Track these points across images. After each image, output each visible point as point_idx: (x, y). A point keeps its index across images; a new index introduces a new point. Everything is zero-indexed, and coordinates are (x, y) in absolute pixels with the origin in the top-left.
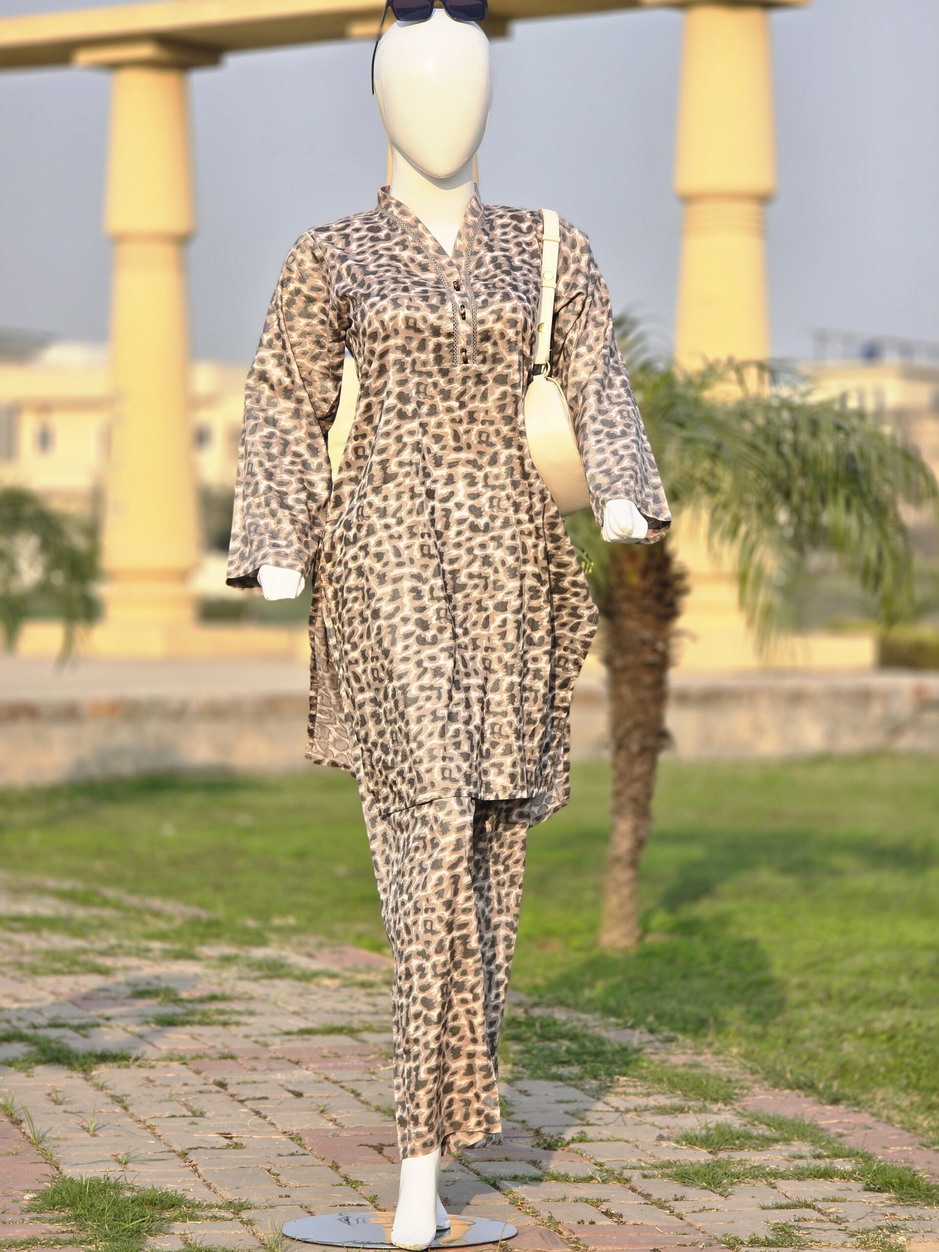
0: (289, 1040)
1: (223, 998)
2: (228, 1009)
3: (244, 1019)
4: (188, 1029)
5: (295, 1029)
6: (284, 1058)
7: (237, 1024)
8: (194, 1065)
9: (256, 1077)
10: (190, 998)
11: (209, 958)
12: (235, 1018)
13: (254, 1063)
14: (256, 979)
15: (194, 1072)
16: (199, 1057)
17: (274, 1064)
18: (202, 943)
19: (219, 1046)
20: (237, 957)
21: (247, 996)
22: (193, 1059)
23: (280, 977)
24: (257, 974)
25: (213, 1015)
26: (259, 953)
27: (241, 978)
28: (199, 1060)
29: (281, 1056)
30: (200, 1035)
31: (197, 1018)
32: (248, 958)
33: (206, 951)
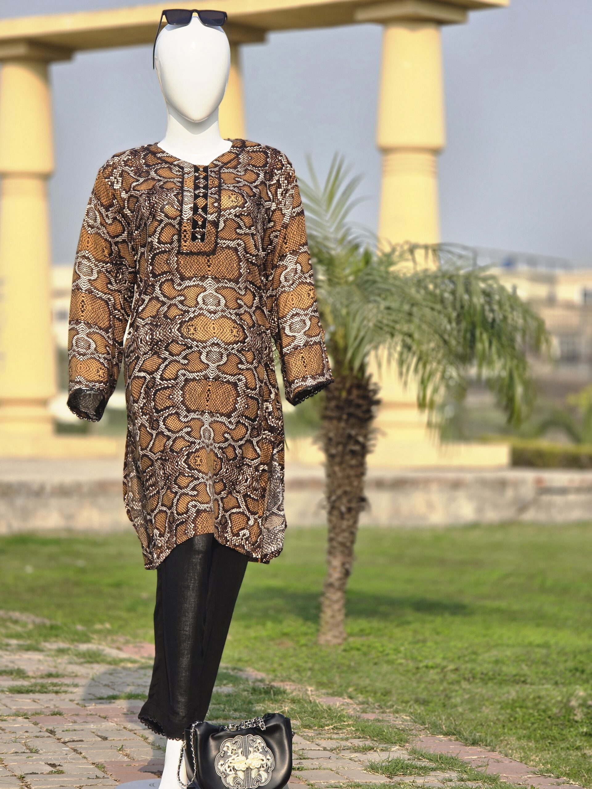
0: (101, 703)
1: (57, 676)
2: (60, 683)
3: (70, 689)
4: (31, 695)
5: (105, 696)
6: (96, 715)
7: (66, 692)
8: (34, 719)
9: (76, 727)
10: (34, 676)
11: (50, 650)
12: (63, 689)
13: (75, 718)
14: (81, 664)
15: (33, 724)
16: (37, 714)
17: (89, 719)
18: (45, 641)
19: (52, 707)
20: (69, 649)
21: (74, 675)
22: (33, 715)
23: (97, 662)
24: (82, 660)
25: (50, 686)
26: (83, 647)
27: (70, 663)
28: (37, 716)
29: (94, 713)
30: (39, 700)
31: (38, 688)
32: (76, 650)
33: (48, 645)
